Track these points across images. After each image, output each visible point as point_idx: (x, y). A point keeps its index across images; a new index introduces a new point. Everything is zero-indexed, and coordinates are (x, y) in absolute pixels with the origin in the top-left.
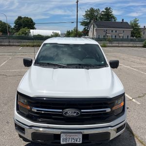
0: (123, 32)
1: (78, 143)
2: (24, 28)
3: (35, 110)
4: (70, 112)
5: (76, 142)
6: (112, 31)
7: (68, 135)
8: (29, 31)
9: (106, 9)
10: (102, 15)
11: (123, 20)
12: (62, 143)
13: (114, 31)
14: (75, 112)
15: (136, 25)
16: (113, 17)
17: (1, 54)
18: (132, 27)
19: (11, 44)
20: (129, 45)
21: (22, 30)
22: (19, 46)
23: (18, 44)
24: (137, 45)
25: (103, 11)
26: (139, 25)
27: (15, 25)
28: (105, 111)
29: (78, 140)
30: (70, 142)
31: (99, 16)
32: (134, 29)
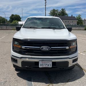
0: (73, 22)
1: (50, 67)
2: (15, 20)
3: (23, 47)
4: (45, 48)
5: (48, 67)
6: (66, 22)
7: (43, 62)
8: (18, 22)
9: (62, 9)
10: (60, 13)
11: (72, 15)
12: (40, 67)
13: (67, 22)
14: (47, 48)
15: (80, 18)
16: (66, 14)
17: (1, 33)
18: (78, 19)
19: (8, 28)
20: (76, 29)
21: (14, 21)
22: (12, 29)
23: (11, 28)
24: (81, 29)
25: (60, 11)
26: (81, 18)
27: (10, 19)
28: (66, 48)
29: (50, 65)
30: (45, 67)
31: (58, 13)
32: (79, 20)
